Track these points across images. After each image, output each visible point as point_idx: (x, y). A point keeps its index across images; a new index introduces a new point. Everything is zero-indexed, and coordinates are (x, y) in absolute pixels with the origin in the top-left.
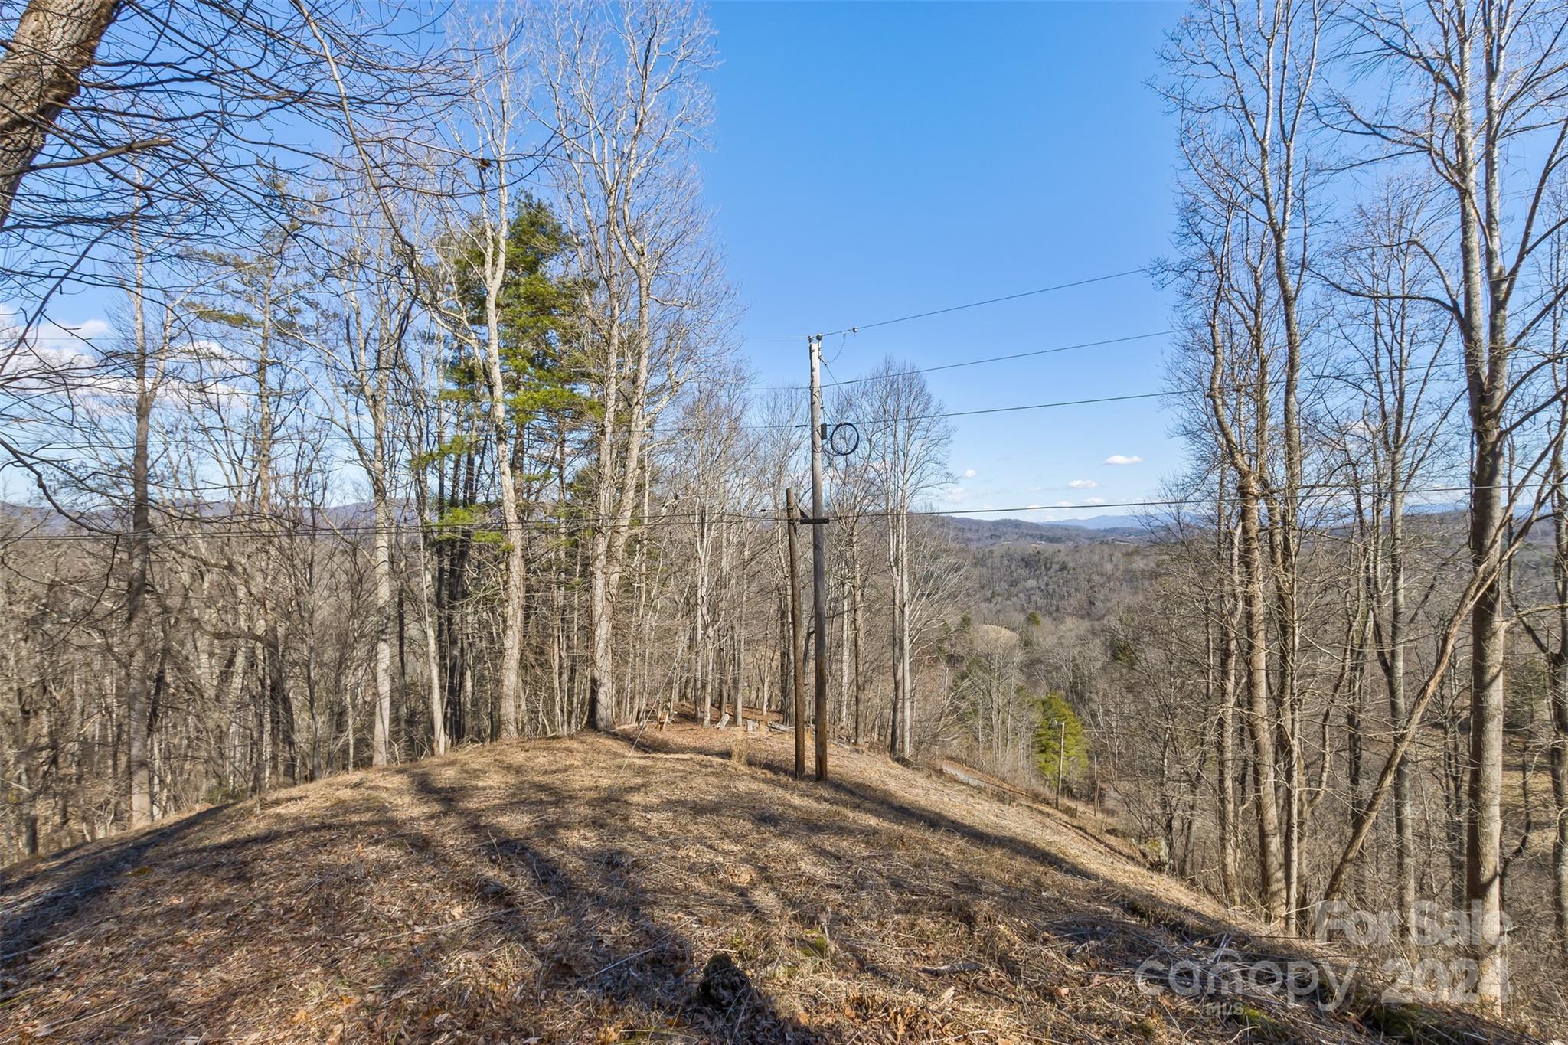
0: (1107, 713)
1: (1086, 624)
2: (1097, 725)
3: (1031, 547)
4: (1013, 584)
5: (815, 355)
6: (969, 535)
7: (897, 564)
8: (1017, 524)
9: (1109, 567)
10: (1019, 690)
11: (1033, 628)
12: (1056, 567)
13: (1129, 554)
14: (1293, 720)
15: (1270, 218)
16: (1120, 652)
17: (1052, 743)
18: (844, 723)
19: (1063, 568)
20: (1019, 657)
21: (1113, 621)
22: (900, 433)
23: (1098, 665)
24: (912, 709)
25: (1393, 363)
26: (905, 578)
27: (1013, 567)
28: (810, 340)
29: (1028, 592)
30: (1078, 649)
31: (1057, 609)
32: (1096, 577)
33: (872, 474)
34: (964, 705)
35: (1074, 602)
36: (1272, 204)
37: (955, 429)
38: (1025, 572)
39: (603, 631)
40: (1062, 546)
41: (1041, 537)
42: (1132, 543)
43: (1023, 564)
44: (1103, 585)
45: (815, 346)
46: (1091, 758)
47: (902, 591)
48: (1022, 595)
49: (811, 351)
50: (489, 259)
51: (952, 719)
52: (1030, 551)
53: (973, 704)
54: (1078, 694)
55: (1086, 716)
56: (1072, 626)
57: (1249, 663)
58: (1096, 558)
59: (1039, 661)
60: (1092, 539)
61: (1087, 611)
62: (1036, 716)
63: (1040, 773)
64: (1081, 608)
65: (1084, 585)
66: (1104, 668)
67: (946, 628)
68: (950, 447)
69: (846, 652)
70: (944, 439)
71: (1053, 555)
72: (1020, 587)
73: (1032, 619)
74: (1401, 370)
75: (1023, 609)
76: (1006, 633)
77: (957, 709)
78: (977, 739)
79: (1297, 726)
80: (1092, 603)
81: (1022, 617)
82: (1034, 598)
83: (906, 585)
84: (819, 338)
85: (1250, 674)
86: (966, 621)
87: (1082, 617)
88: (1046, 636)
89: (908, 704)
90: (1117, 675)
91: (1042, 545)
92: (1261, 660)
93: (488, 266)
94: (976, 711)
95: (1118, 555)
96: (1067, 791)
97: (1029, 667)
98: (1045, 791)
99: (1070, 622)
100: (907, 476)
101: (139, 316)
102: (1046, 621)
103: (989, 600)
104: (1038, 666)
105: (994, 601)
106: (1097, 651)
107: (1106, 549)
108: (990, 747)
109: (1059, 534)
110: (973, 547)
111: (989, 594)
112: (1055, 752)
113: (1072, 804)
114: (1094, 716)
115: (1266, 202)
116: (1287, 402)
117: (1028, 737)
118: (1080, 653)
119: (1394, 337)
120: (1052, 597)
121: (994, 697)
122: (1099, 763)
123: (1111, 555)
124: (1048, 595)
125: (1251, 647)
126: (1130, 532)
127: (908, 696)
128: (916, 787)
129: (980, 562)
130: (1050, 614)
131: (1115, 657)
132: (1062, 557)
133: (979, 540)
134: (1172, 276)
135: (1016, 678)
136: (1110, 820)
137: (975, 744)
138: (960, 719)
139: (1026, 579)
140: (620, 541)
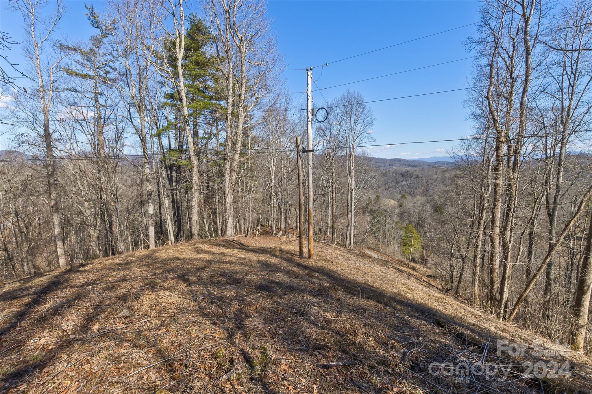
0: (431, 232)
1: (425, 199)
2: (426, 236)
3: (404, 169)
4: (397, 183)
5: (309, 77)
6: (381, 165)
7: (350, 174)
8: (400, 160)
9: (435, 177)
10: (396, 223)
11: (404, 200)
12: (414, 177)
13: (444, 172)
14: (511, 236)
15: (524, 13)
16: (438, 209)
17: (408, 242)
18: (328, 235)
19: (417, 177)
20: (397, 211)
21: (436, 197)
22: (352, 122)
23: (429, 213)
24: (354, 229)
25: (570, 84)
26: (353, 180)
27: (397, 177)
28: (307, 70)
29: (402, 186)
30: (421, 208)
31: (414, 193)
32: (430, 181)
33: (340, 138)
34: (375, 228)
35: (420, 190)
36: (526, 6)
37: (375, 120)
38: (402, 179)
39: (229, 199)
40: (417, 169)
41: (409, 165)
42: (445, 167)
43: (401, 176)
44: (432, 184)
45: (309, 73)
46: (423, 248)
47: (352, 185)
48: (400, 187)
49: (308, 75)
50: (178, 44)
51: (369, 233)
52: (404, 171)
53: (378, 228)
54: (419, 225)
55: (422, 233)
56: (420, 199)
57: (493, 213)
58: (430, 173)
59: (406, 212)
60: (429, 166)
61: (425, 194)
62: (403, 233)
63: (403, 253)
64: (423, 192)
65: (425, 184)
66: (431, 215)
67: (369, 199)
68: (373, 126)
69: (330, 208)
70: (371, 123)
71: (413, 172)
72: (400, 184)
73: (403, 197)
74: (573, 87)
75: (400, 193)
76: (393, 202)
77: (372, 230)
78: (379, 241)
79: (512, 238)
80: (427, 191)
81: (399, 196)
82: (405, 188)
83: (353, 182)
84: (311, 69)
85: (493, 217)
86: (378, 198)
87: (423, 196)
88: (409, 203)
89: (353, 228)
90: (435, 218)
91: (409, 168)
92: (499, 211)
93: (177, 47)
94: (379, 231)
95: (439, 172)
96: (413, 260)
97: (401, 215)
98: (405, 260)
99: (418, 197)
100: (355, 139)
101: (39, 72)
102: (409, 198)
103: (387, 190)
104: (405, 214)
105: (389, 190)
106: (429, 208)
107: (435, 170)
108: (384, 244)
109: (416, 164)
110: (382, 169)
111: (387, 187)
112: (409, 246)
113: (414, 265)
114: (425, 233)
115: (523, 5)
116: (522, 98)
117: (399, 240)
118: (422, 210)
119: (572, 72)
120: (412, 188)
121: (387, 225)
122: (426, 250)
123: (437, 172)
124: (410, 187)
125: (495, 205)
126: (445, 163)
127: (353, 225)
128: (351, 260)
129: (384, 175)
130: (411, 195)
131: (436, 211)
132: (417, 173)
133: (384, 166)
134: (474, 45)
135: (396, 218)
136: (429, 271)
137: (379, 243)
138: (373, 234)
139: (402, 181)
140: (236, 164)
